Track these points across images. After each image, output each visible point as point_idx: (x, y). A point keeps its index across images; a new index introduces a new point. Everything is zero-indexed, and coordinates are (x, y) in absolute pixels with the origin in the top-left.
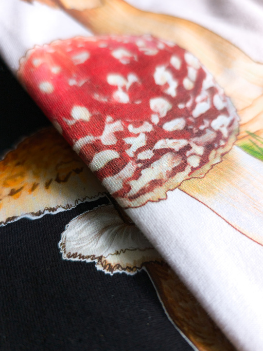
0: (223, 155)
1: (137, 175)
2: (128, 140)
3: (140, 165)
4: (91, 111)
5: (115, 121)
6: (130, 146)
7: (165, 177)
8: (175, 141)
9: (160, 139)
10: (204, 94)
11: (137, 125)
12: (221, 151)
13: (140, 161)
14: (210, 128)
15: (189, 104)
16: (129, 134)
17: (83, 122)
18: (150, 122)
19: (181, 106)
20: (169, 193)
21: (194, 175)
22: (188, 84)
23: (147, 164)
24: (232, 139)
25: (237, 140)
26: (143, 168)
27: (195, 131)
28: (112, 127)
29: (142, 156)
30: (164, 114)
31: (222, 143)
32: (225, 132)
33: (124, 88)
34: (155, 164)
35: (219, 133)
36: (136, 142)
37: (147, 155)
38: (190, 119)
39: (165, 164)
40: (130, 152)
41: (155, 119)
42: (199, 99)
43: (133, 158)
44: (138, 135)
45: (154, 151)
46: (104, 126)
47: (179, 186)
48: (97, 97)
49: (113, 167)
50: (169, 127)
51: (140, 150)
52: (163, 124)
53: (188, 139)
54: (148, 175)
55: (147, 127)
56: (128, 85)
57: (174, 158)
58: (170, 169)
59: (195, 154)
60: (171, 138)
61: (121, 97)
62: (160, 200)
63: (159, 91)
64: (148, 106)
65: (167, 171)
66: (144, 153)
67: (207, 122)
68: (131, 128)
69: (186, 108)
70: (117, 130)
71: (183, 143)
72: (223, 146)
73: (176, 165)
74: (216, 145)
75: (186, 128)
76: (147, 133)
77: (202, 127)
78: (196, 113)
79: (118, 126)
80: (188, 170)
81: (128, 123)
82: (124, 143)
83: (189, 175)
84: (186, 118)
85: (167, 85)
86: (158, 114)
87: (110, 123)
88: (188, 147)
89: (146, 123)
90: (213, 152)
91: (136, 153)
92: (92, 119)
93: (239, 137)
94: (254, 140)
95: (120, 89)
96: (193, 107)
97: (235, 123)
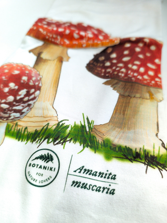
10: (26, 104)
14: (10, 114)
15: (17, 104)
19: (14, 103)
22: (26, 99)
24: (10, 121)
30: (7, 102)
31: (5, 119)
42: (22, 105)
56: (13, 88)
63: (16, 95)
67: (12, 112)
74: (3, 118)
77: (8, 112)
78: (15, 108)
84: (10, 107)
85: (20, 95)
86: (7, 100)
93: (13, 122)
94: (14, 126)
95: (9, 88)
96: (17, 106)
97: (19, 118)
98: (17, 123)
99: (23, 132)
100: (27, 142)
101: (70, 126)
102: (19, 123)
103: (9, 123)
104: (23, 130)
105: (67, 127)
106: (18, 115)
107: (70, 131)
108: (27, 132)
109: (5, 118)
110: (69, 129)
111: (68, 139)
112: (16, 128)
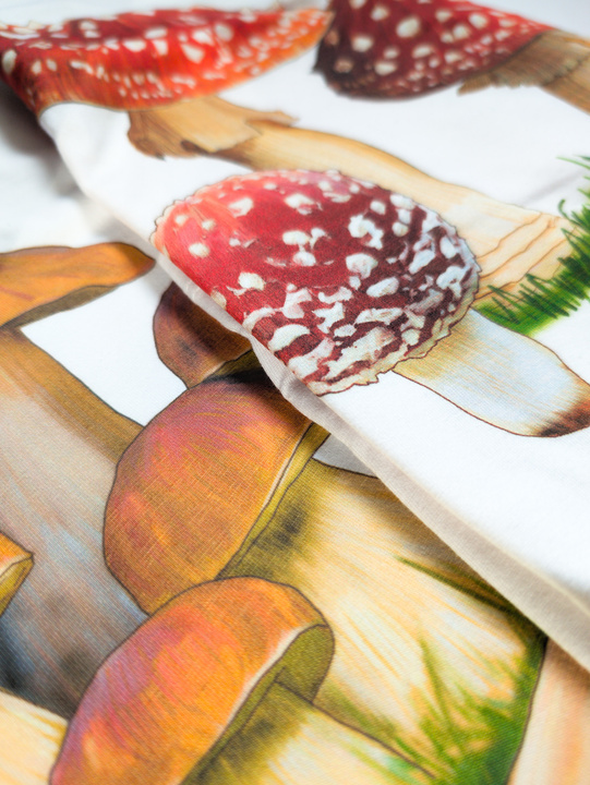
0: (451, 326)
1: (336, 355)
2: (319, 313)
3: (338, 343)
4: (264, 278)
5: (298, 289)
6: (322, 320)
7: (373, 358)
8: (385, 310)
9: (363, 308)
10: (426, 238)
11: (329, 293)
12: (449, 320)
13: (337, 339)
14: (435, 286)
15: (403, 256)
16: (321, 305)
17: (255, 291)
18: (352, 289)
19: (391, 260)
20: (380, 376)
21: (411, 354)
22: (399, 229)
23: (348, 342)
24: (468, 299)
25: (475, 299)
26: (343, 346)
27: (413, 293)
28: (294, 298)
29: (339, 333)
30: (367, 275)
31: (452, 308)
32: (457, 289)
33: (307, 248)
34: (359, 343)
35: (448, 293)
36: (331, 314)
37: (347, 331)
38: (406, 277)
39: (372, 343)
40: (324, 328)
41: (355, 283)
42: (417, 246)
43: (328, 335)
44: (332, 305)
45: (356, 326)
46: (284, 296)
47: (392, 369)
48: (270, 261)
50: (376, 291)
51: (337, 325)
52: (367, 288)
53: (403, 307)
54: (350, 356)
55: (345, 294)
56: (313, 242)
57: (384, 334)
58: (379, 348)
59: (413, 328)
60: (378, 308)
61: (306, 259)
62: (368, 383)
63: (358, 246)
64: (344, 265)
65: (376, 351)
66: (342, 328)
67: (430, 279)
68: (322, 297)
69: (398, 262)
70: (304, 300)
71: (396, 312)
72: (453, 313)
73: (387, 343)
74: (442, 312)
75: (400, 290)
76: (344, 302)
77: (423, 288)
78: (414, 267)
79: (304, 295)
80: (403, 348)
81: (317, 291)
82: (313, 316)
83: (405, 355)
84: (399, 276)
85: (368, 236)
86: (359, 275)
87: (293, 292)
88: (403, 319)
89: (343, 289)
90: (438, 323)
91: (332, 329)
93: (479, 295)
94: (499, 298)
95: (302, 249)
96: (409, 259)
97: (474, 276)
98: (490, 287)
99: (540, 292)
102: (498, 281)
103: (477, 305)
104: (532, 287)
106: (454, 272)
108: (548, 282)
109: (443, 305)
112: (511, 298)
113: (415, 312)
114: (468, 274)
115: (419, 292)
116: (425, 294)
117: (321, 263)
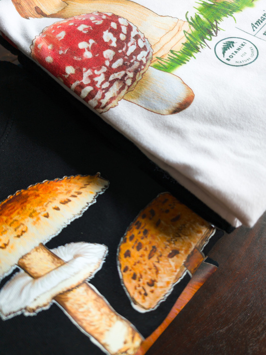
0: (143, 74)
1: (103, 96)
2: (96, 79)
3: (104, 91)
4: (74, 67)
5: (87, 70)
6: (97, 82)
7: (116, 95)
8: (119, 73)
9: (111, 74)
10: (132, 40)
11: (99, 69)
12: (142, 72)
13: (103, 89)
14: (136, 60)
15: (124, 49)
16: (96, 76)
17: (72, 74)
18: (105, 66)
19: (120, 51)
20: (119, 102)
21: (129, 90)
22: (122, 37)
23: (107, 90)
24: (149, 63)
25: (151, 63)
26: (105, 92)
27: (129, 64)
28: (87, 73)
29: (104, 86)
30: (111, 59)
31: (143, 67)
32: (144, 60)
33: (88, 49)
34: (111, 89)
35: (141, 62)
36: (100, 79)
37: (106, 85)
38: (126, 57)
39: (116, 87)
40: (98, 85)
41: (107, 63)
42: (129, 44)
43: (100, 88)
44: (100, 75)
45: (109, 82)
46: (83, 74)
47: (123, 98)
48: (75, 58)
49: (91, 95)
50: (115, 66)
51: (102, 83)
52: (112, 65)
53: (125, 70)
54: (109, 95)
55: (104, 69)
56: (90, 46)
57: (119, 83)
58: (118, 90)
59: (129, 78)
60: (116, 73)
61: (88, 55)
62: (115, 106)
63: (107, 46)
64: (103, 56)
65: (117, 91)
66: (104, 84)
67: (134, 57)
68: (96, 72)
69: (123, 51)
70: (89, 75)
71: (123, 73)
72: (143, 69)
73: (121, 86)
74: (139, 69)
75: (124, 64)
76: (104, 73)
77: (132, 61)
78: (128, 53)
79: (89, 72)
80: (126, 88)
81: (94, 70)
82: (94, 81)
83: (127, 90)
84: (123, 58)
85: (111, 41)
86: (109, 59)
87: (86, 71)
88: (126, 75)
89: (103, 67)
90: (138, 73)
91: (101, 85)
92: (76, 71)
93: (152, 61)
94: (160, 61)
95: (86, 50)
96: (127, 50)
97: (151, 54)
98: (157, 57)
99: (175, 57)
100: (194, 56)
101: (197, 14)
102: (159, 56)
103: (152, 64)
104: (172, 55)
105: (198, 18)
106: (143, 54)
107: (205, 17)
108: (179, 52)
109: (139, 66)
110: (201, 17)
111: (214, 23)
112: (164, 60)
113: (130, 72)
114: (149, 53)
115: (131, 63)
116: (133, 63)
117: (94, 56)
